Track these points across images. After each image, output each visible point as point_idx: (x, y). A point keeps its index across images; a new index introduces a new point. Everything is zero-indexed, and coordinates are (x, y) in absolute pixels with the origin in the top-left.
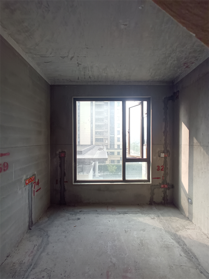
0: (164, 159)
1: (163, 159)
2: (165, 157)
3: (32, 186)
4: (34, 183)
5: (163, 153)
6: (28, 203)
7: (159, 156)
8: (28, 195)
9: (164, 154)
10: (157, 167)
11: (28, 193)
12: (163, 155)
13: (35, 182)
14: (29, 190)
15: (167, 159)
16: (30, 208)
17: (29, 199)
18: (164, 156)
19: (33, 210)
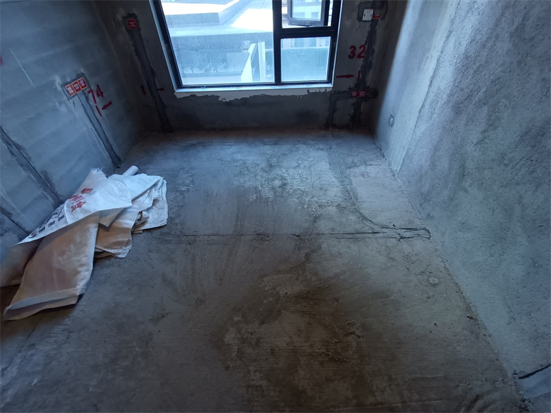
0: (371, 25)
1: (368, 28)
2: (374, 21)
4: (89, 92)
5: (372, 8)
6: (94, 129)
7: (360, 19)
8: (86, 116)
9: (372, 12)
10: (351, 48)
11: (83, 110)
12: (368, 15)
13: (91, 91)
14: (82, 105)
15: (377, 27)
16: (103, 136)
17: (91, 121)
18: (370, 18)
19: (111, 140)
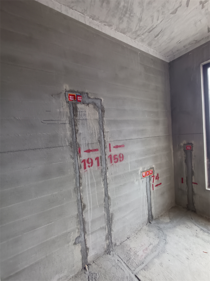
3: (150, 180)
4: (152, 177)
6: (146, 196)
8: (146, 188)
11: (145, 185)
13: (154, 176)
14: (146, 183)
16: (149, 201)
17: (147, 192)
19: (153, 205)
